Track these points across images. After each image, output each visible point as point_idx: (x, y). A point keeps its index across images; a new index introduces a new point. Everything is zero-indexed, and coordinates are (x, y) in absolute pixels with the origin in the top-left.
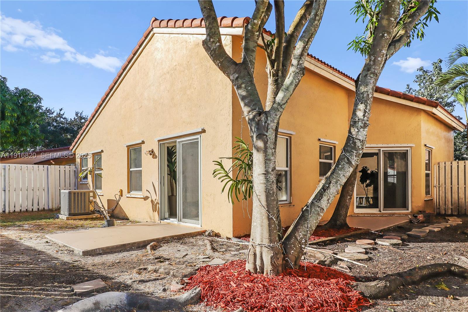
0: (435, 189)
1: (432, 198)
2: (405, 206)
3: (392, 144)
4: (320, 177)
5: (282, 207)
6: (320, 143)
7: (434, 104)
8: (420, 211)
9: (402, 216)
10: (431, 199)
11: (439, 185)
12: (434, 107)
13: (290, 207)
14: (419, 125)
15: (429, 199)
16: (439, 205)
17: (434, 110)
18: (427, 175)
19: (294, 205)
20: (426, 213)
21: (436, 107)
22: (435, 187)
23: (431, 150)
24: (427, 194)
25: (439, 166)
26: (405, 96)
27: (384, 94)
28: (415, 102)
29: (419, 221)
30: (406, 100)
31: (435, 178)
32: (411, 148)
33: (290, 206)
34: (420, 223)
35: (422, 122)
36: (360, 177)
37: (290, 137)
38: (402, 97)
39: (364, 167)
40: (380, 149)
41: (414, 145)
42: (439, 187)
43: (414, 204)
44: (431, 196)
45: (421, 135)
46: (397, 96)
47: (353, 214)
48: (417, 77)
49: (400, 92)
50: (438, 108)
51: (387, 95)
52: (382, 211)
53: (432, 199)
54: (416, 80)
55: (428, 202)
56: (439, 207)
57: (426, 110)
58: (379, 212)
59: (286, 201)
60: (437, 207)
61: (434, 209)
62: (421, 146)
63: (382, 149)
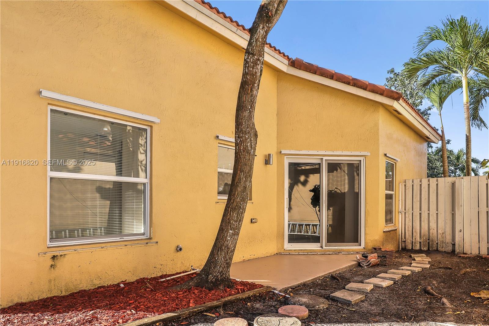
0: (400, 216)
1: (396, 228)
2: (356, 239)
3: (338, 151)
4: (218, 196)
5: (126, 246)
6: (219, 143)
7: (396, 96)
8: (375, 249)
9: (352, 254)
10: (394, 229)
11: (405, 210)
12: (395, 100)
13: (148, 245)
14: (376, 125)
15: (390, 229)
16: (405, 238)
17: (396, 105)
18: (389, 197)
19: (157, 243)
20: (382, 251)
21: (397, 99)
22: (400, 213)
23: (395, 163)
24: (388, 223)
25: (405, 185)
26: (355, 82)
27: (325, 77)
28: (369, 91)
29: (370, 264)
30: (357, 87)
31: (401, 201)
32: (365, 157)
33: (147, 243)
34: (372, 266)
35: (380, 121)
36: (311, 198)
37: (151, 127)
38: (351, 82)
39: (316, 185)
40: (322, 158)
41: (369, 154)
42: (405, 213)
43: (368, 237)
44: (395, 225)
45: (379, 140)
46: (344, 80)
47: (282, 251)
48: (387, 81)
49: (349, 76)
50: (401, 101)
51: (330, 79)
52: (324, 247)
53: (396, 230)
54: (386, 84)
55: (390, 235)
56: (405, 240)
57: (385, 103)
58: (321, 248)
59: (143, 234)
60: (403, 240)
61: (399, 242)
62: (379, 156)
63: (325, 158)
